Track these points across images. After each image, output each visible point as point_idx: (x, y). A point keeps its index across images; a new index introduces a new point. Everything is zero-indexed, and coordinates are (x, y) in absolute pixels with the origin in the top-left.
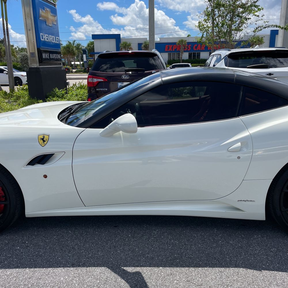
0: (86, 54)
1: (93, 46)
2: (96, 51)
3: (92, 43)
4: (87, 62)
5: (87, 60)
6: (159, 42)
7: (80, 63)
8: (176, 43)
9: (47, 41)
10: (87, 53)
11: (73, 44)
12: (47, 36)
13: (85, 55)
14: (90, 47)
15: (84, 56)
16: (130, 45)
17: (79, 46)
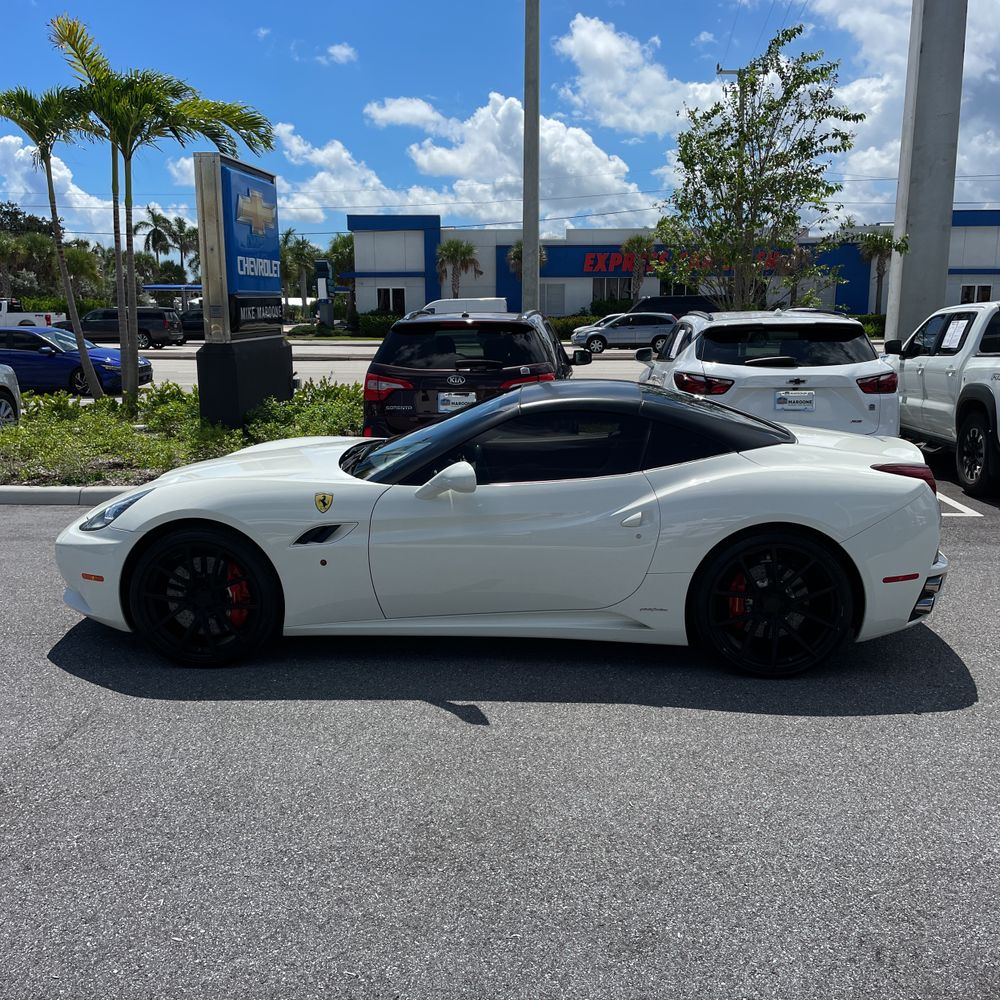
0: (327, 278)
1: (352, 250)
2: (359, 267)
3: (348, 242)
4: (330, 302)
5: (329, 296)
6: (564, 244)
7: (304, 302)
8: (619, 247)
9: (252, 274)
10: (331, 273)
11: (286, 242)
12: (252, 263)
13: (324, 279)
14: (341, 254)
15: (322, 283)
16: (469, 250)
17: (304, 248)
